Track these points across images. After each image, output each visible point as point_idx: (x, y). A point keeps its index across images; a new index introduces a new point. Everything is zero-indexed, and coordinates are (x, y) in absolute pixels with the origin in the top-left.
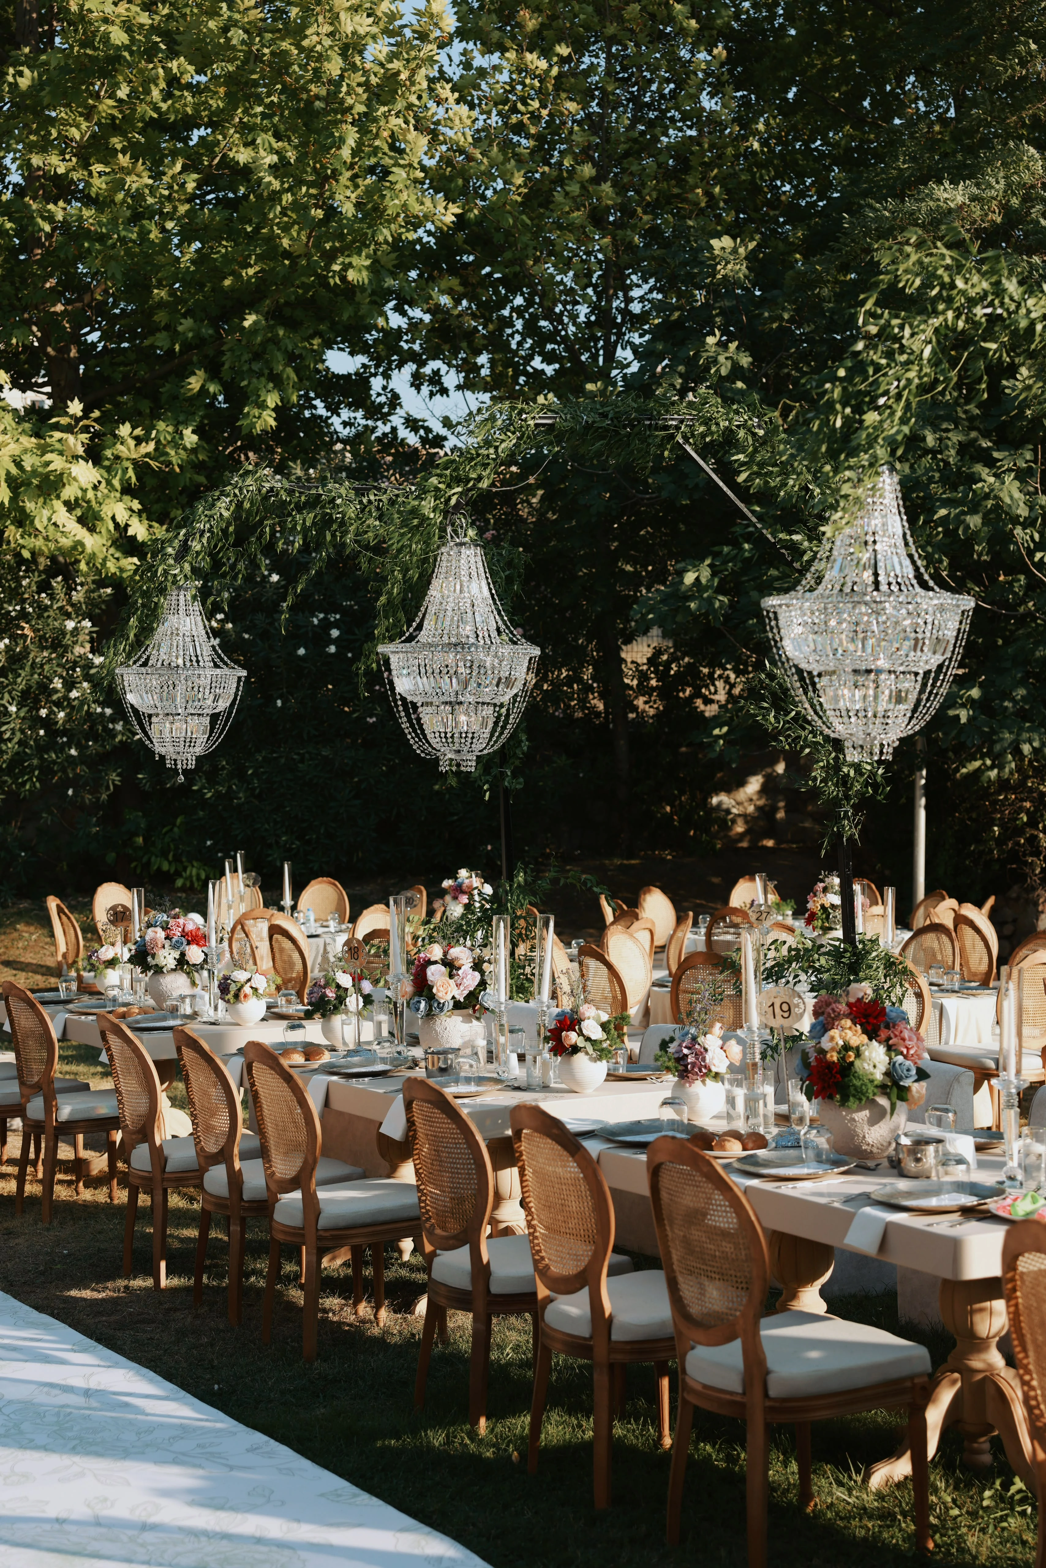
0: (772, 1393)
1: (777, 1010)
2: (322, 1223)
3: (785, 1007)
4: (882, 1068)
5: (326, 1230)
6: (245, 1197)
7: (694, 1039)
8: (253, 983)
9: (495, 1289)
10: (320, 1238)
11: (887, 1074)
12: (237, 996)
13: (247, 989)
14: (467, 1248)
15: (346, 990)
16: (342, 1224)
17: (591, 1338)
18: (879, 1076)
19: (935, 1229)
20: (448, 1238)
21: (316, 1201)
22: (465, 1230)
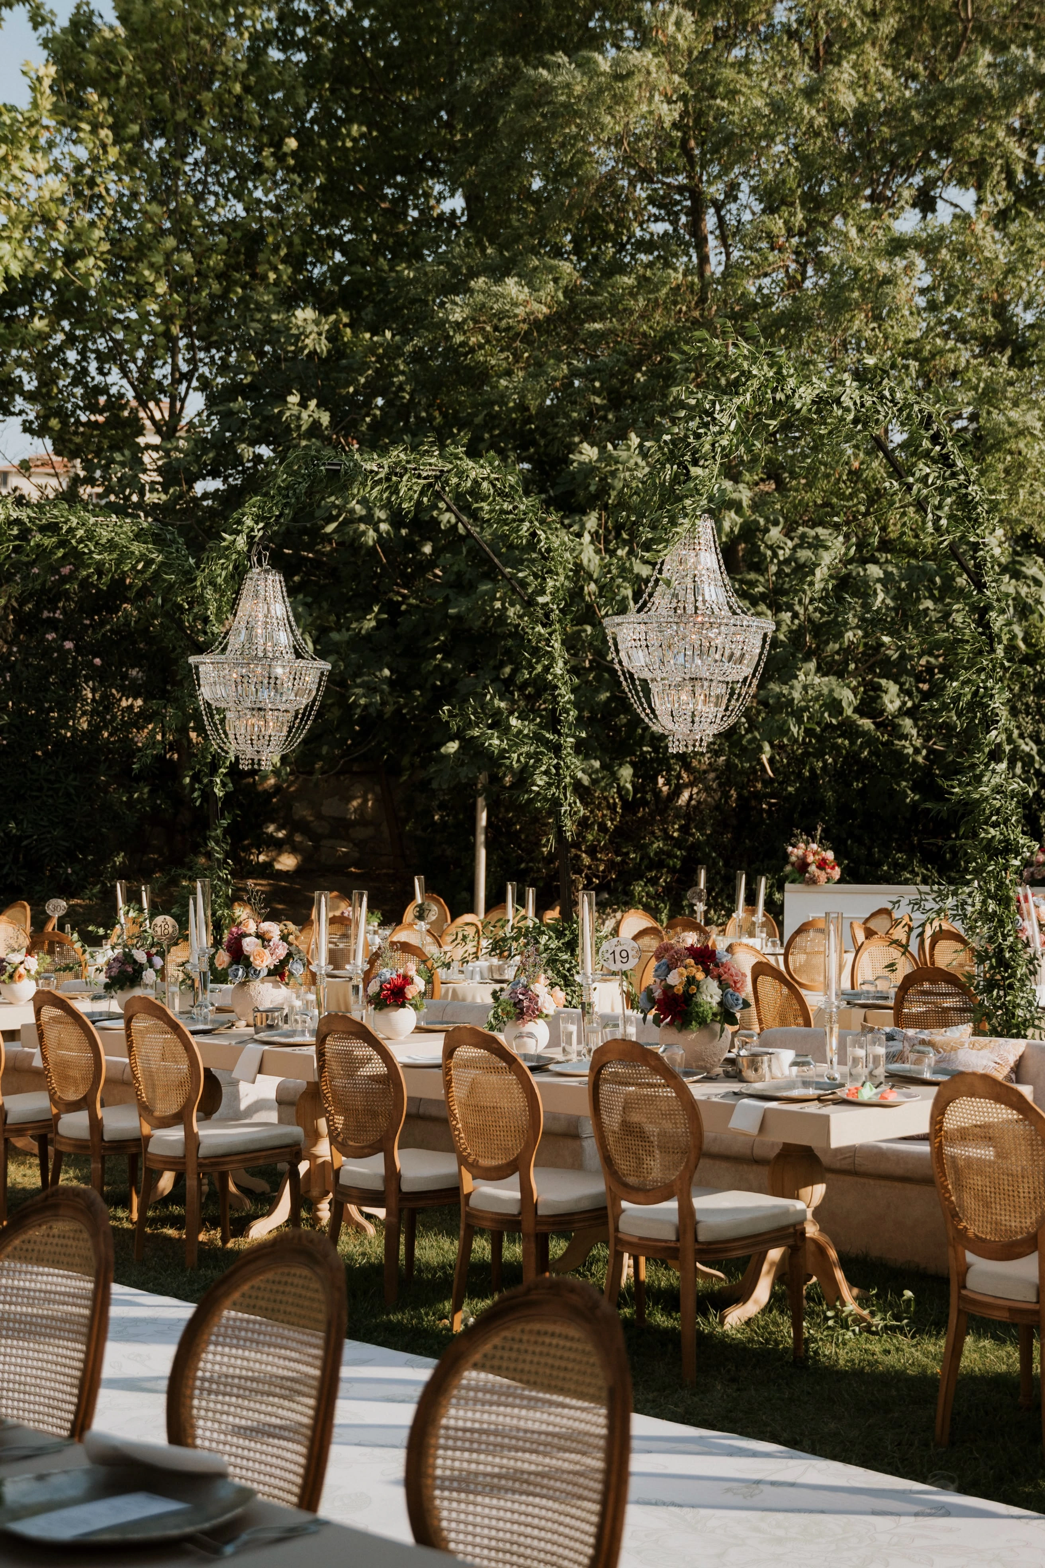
0: (701, 1238)
2: (202, 1152)
4: (717, 999)
5: (205, 1158)
6: (106, 1138)
7: (525, 987)
8: (26, 965)
9: (405, 1188)
10: (200, 1165)
11: (720, 1004)
12: (11, 977)
13: (21, 970)
15: (141, 965)
16: (220, 1151)
17: (520, 1214)
18: (715, 1007)
19: (807, 1110)
20: (363, 1148)
21: (196, 1135)
22: (380, 1141)
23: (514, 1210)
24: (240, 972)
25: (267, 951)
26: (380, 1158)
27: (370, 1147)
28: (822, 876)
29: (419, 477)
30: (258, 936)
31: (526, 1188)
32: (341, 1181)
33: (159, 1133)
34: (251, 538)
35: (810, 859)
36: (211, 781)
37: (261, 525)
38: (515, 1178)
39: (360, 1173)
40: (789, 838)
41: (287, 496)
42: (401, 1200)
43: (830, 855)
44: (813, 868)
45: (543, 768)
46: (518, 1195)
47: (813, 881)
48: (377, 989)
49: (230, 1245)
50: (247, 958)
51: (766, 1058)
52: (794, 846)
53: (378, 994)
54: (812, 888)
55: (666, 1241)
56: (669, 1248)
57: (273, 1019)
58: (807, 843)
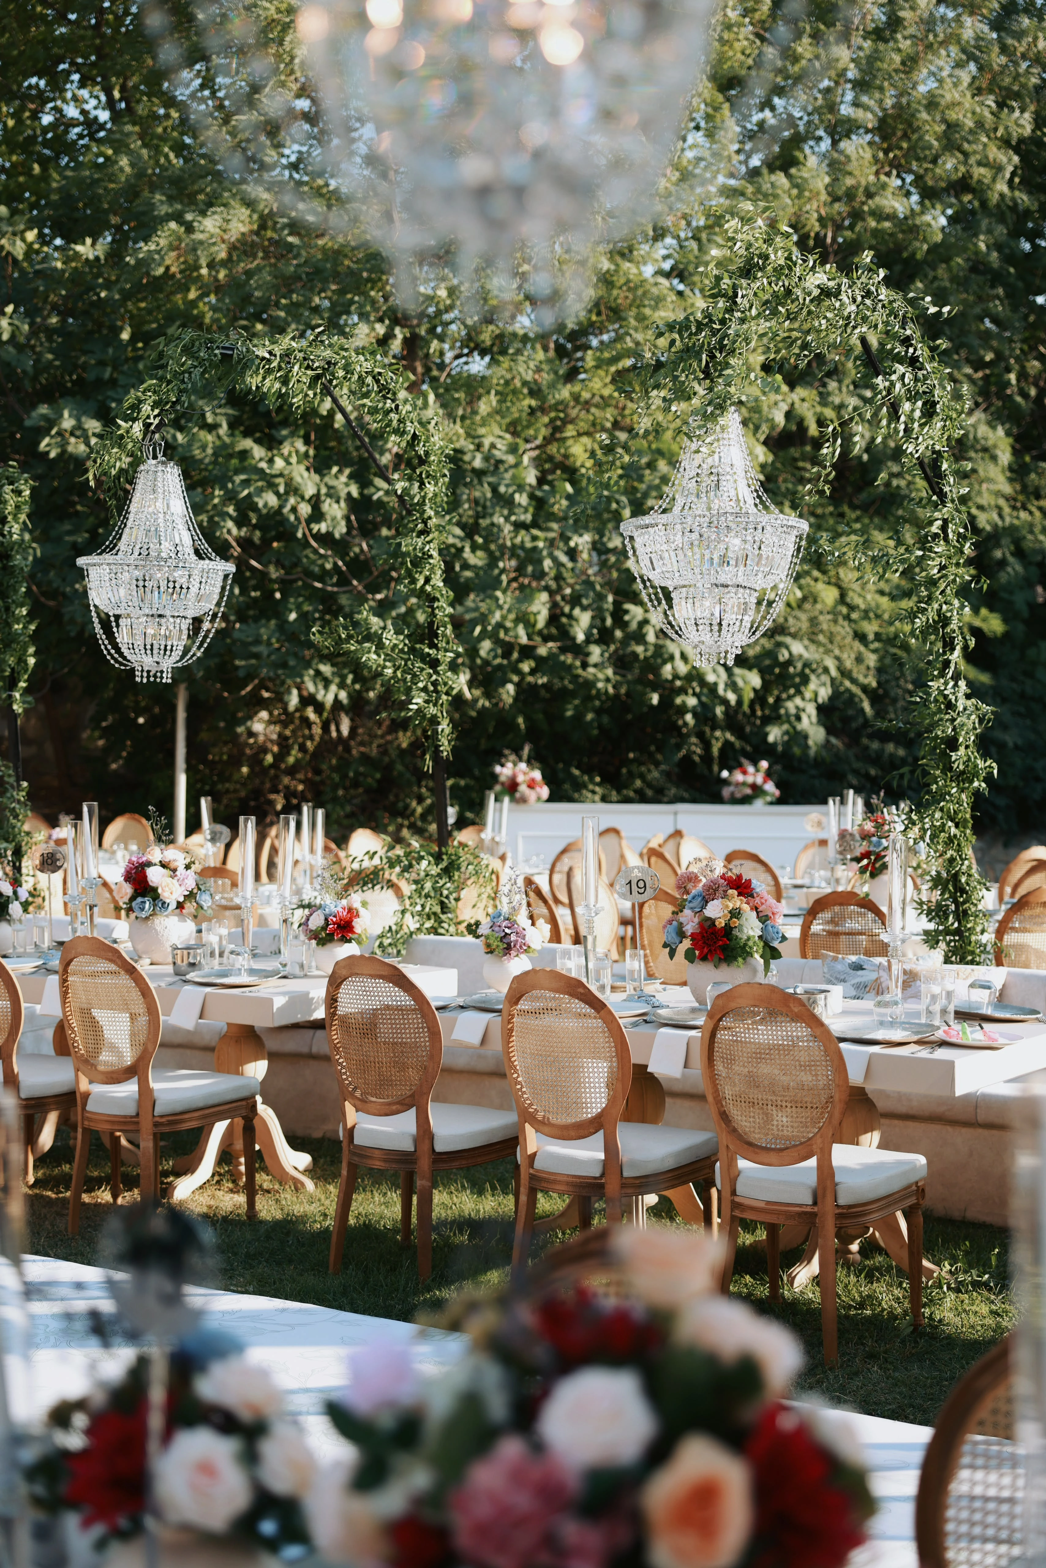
0: (842, 1201)
1: (634, 887)
2: (158, 1110)
3: (641, 884)
4: (758, 932)
5: (161, 1116)
7: (507, 920)
9: (439, 1148)
10: (156, 1125)
11: (761, 937)
14: (413, 1112)
16: (179, 1108)
17: (601, 1176)
20: (389, 1104)
21: (151, 1091)
22: (412, 1096)
23: (596, 1172)
24: (147, 905)
25: (175, 881)
26: (412, 1113)
27: (398, 1103)
28: (531, 795)
29: (308, 367)
30: (164, 865)
31: (611, 1148)
32: (356, 1142)
33: (98, 1089)
34: (147, 426)
35: (520, 778)
36: (10, 696)
37: (156, 412)
38: (600, 1136)
39: (382, 1132)
40: (500, 759)
41: (183, 382)
42: (435, 1161)
43: (537, 775)
44: (523, 788)
45: (421, 685)
46: (602, 1156)
47: (523, 800)
48: (321, 922)
49: (120, 1201)
50: (154, 890)
51: (822, 996)
52: (503, 765)
53: (324, 928)
54: (522, 807)
55: (800, 1205)
56: (805, 1213)
57: (195, 957)
58: (515, 764)
